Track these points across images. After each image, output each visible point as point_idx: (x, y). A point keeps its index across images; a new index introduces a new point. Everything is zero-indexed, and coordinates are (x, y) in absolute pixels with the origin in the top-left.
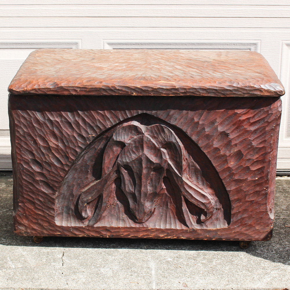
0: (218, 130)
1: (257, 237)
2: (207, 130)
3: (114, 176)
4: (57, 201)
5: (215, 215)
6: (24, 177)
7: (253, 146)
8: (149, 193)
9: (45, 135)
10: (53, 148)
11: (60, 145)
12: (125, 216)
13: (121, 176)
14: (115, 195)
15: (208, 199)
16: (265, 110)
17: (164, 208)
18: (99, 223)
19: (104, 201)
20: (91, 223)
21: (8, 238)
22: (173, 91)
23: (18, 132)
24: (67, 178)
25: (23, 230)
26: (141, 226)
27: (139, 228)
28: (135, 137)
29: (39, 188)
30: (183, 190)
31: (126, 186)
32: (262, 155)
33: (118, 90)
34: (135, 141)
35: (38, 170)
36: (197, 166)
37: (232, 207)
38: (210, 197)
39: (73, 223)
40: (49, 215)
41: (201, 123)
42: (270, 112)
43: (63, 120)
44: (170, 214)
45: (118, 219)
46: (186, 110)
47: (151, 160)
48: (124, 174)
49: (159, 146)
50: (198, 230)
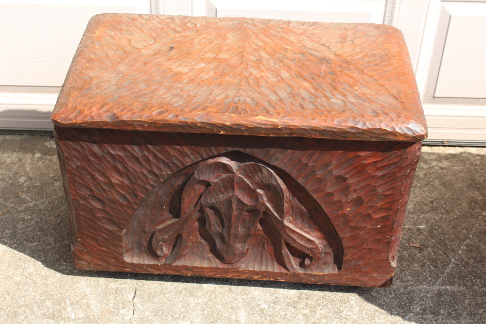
0: (333, 174)
1: (373, 284)
2: (319, 173)
3: (196, 215)
4: (124, 238)
5: (323, 259)
6: (82, 213)
7: (378, 193)
8: (240, 234)
9: (105, 170)
10: (117, 184)
11: (126, 181)
12: (211, 255)
13: (206, 216)
14: (198, 233)
15: (315, 244)
16: (398, 154)
17: (260, 249)
18: (178, 261)
19: (183, 240)
20: (168, 262)
21: (69, 260)
22: (275, 131)
23: (70, 165)
24: (136, 214)
25: (85, 265)
26: (230, 267)
27: (228, 269)
28: (224, 176)
29: (102, 225)
30: (283, 234)
31: (212, 226)
32: (388, 202)
33: (200, 127)
34: (223, 180)
35: (99, 206)
36: (303, 208)
37: (345, 254)
38: (317, 241)
39: (147, 261)
40: (116, 252)
41: (310, 164)
42: (404, 156)
43: (128, 154)
44: (266, 255)
45: (203, 258)
46: (292, 149)
47: (244, 201)
48: (209, 214)
49: (254, 186)
50: (301, 274)
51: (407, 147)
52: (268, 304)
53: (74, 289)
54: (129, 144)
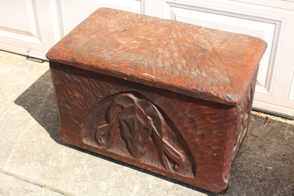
0: (187, 116)
1: (214, 190)
2: (180, 114)
3: (118, 124)
4: (83, 129)
5: (186, 168)
7: (214, 133)
8: (140, 141)
9: (72, 88)
10: (78, 98)
11: (82, 97)
12: (126, 150)
13: (122, 126)
14: (120, 135)
15: (181, 157)
16: (224, 112)
17: (152, 153)
18: (110, 149)
19: (112, 138)
20: (105, 148)
22: (152, 83)
24: (88, 117)
25: (64, 140)
26: (136, 159)
27: (135, 160)
28: (131, 105)
29: (72, 119)
30: (162, 146)
31: (126, 133)
32: (220, 141)
33: (114, 73)
34: (130, 107)
35: (70, 108)
36: (174, 133)
37: (197, 167)
38: (182, 156)
39: (94, 145)
40: (79, 136)
41: (175, 107)
42: (227, 114)
43: (82, 82)
44: (155, 157)
45: (122, 151)
46: (164, 96)
47: (141, 122)
48: (124, 125)
49: (146, 114)
50: (173, 173)
51: (228, 108)
52: (153, 186)
53: (58, 151)
54: (83, 76)
